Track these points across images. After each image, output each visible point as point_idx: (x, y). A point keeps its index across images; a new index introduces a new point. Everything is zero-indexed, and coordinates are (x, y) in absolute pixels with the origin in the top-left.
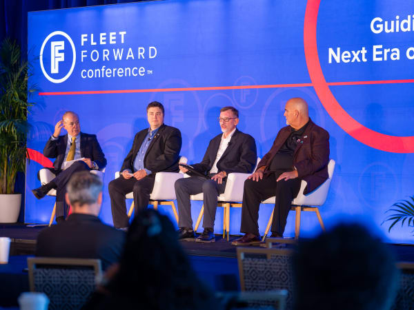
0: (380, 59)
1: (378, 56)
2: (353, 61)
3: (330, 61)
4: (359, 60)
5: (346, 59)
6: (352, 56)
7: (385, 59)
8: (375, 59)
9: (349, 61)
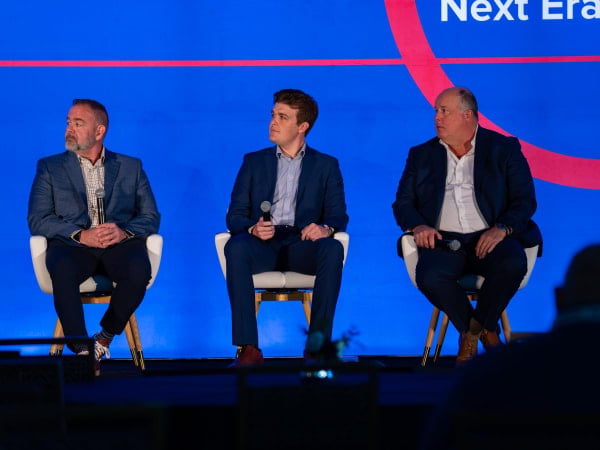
0: (559, 16)
1: (552, 11)
2: (498, 18)
3: (444, 17)
4: (510, 17)
5: (480, 14)
6: (496, 9)
7: (570, 16)
8: (546, 16)
9: (487, 18)
